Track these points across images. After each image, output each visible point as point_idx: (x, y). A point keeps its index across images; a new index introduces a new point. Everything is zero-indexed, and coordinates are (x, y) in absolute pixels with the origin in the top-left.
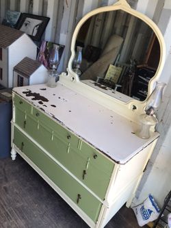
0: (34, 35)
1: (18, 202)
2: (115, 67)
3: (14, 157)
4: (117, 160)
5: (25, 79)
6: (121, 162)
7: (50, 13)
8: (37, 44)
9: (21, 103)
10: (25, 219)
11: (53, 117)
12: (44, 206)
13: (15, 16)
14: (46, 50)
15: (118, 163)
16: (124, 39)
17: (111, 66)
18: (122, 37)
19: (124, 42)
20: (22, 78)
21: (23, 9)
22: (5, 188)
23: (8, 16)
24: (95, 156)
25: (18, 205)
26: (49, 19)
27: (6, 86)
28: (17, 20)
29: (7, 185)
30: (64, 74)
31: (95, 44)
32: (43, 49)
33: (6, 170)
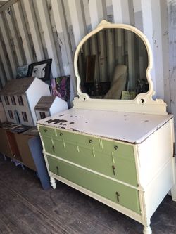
0: (43, 76)
1: (70, 219)
2: (127, 92)
3: (54, 185)
4: (133, 142)
5: (46, 113)
6: (137, 142)
7: (51, 55)
8: (48, 83)
9: (46, 131)
10: (81, 231)
11: (73, 130)
12: (95, 217)
13: (25, 70)
14: (57, 85)
15: (135, 143)
16: (128, 66)
17: (124, 92)
18: (125, 64)
19: (128, 69)
20: (44, 113)
21: (29, 61)
22: (56, 211)
23: (20, 71)
24: (116, 147)
25: (72, 221)
26: (51, 60)
27: (32, 125)
28: (27, 71)
29: (56, 208)
30: (76, 99)
31: (103, 80)
32: (54, 85)
33: (52, 197)
